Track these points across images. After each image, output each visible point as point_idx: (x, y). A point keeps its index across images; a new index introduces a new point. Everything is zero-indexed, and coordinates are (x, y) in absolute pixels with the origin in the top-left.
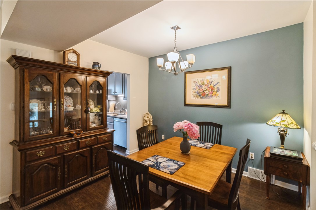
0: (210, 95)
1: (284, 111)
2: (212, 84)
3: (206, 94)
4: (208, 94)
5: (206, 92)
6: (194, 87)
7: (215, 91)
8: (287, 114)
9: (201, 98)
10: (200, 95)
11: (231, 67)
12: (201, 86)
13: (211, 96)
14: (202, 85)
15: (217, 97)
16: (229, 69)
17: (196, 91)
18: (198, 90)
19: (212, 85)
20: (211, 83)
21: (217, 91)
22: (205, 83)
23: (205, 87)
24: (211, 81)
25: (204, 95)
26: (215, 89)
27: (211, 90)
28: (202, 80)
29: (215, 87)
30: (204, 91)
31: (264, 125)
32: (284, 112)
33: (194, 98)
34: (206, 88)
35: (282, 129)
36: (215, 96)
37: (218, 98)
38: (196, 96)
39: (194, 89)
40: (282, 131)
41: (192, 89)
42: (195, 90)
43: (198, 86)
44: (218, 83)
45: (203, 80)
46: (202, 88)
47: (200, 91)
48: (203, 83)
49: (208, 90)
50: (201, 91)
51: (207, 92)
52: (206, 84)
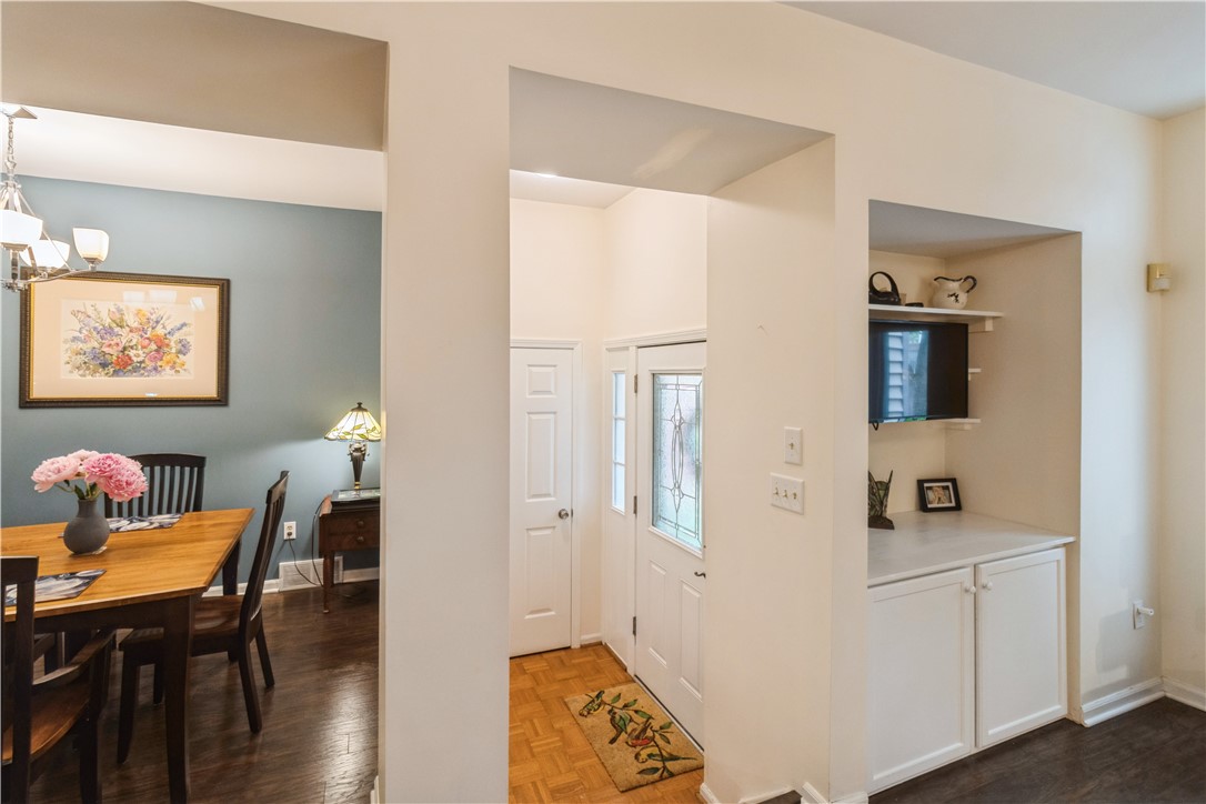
0: (150, 365)
1: (360, 404)
2: (160, 326)
3: (135, 359)
4: (141, 362)
5: (132, 353)
6: (78, 334)
7: (174, 351)
8: (366, 410)
9: (113, 375)
10: (104, 365)
11: (228, 281)
12: (109, 331)
13: (155, 369)
14: (117, 329)
15: (178, 371)
16: (224, 287)
17: (87, 347)
18: (96, 345)
19: (160, 331)
20: (157, 322)
21: (179, 352)
22: (132, 321)
23: (125, 337)
24: (154, 317)
25: (126, 364)
26: (172, 344)
27: (154, 347)
28: (113, 309)
29: (173, 340)
30: (125, 349)
31: (322, 441)
32: (360, 408)
33: (76, 376)
34: (135, 339)
35: (357, 446)
36: (173, 368)
37: (183, 376)
38: (88, 368)
39: (75, 339)
40: (357, 450)
41: (65, 341)
42: (81, 345)
43: (95, 328)
44: (184, 325)
45: (119, 310)
46: (116, 340)
47: (106, 350)
48: (122, 320)
49: (143, 347)
50: (114, 351)
51: (137, 355)
52: (136, 325)
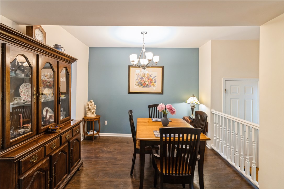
0: (149, 85)
1: (193, 95)
2: (151, 77)
3: (147, 84)
4: (148, 85)
5: (146, 82)
6: (137, 79)
7: (153, 82)
8: (195, 96)
9: (143, 87)
10: (141, 85)
11: (164, 66)
12: (142, 78)
13: (150, 86)
14: (144, 78)
15: (154, 87)
16: (163, 68)
17: (139, 81)
18: (140, 81)
19: (151, 78)
20: (151, 76)
21: (154, 82)
22: (146, 76)
23: (145, 79)
24: (150, 75)
25: (145, 85)
26: (153, 81)
27: (150, 81)
28: (143, 73)
29: (153, 79)
30: (145, 82)
31: (184, 103)
32: (193, 96)
33: (137, 87)
34: (147, 79)
35: (193, 105)
36: (153, 86)
38: (139, 86)
39: (137, 80)
40: (192, 106)
41: (135, 80)
42: (138, 81)
43: (140, 77)
44: (155, 76)
45: (144, 74)
46: (143, 80)
47: (142, 82)
48: (144, 75)
49: (148, 81)
50: (143, 82)
51: (147, 83)
52: (147, 77)
